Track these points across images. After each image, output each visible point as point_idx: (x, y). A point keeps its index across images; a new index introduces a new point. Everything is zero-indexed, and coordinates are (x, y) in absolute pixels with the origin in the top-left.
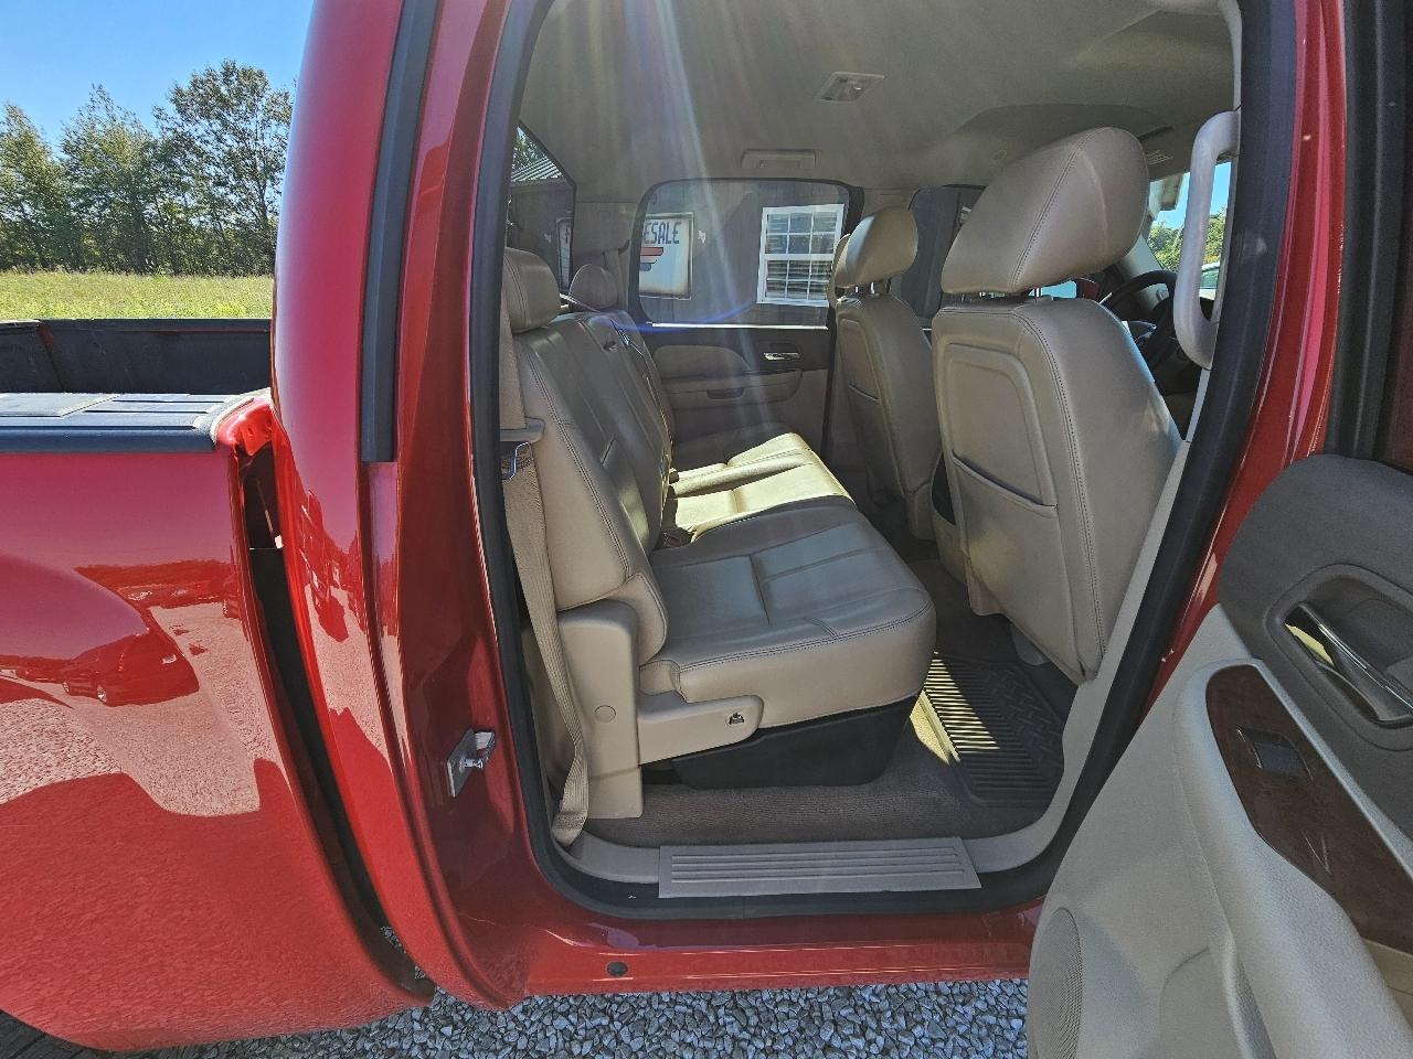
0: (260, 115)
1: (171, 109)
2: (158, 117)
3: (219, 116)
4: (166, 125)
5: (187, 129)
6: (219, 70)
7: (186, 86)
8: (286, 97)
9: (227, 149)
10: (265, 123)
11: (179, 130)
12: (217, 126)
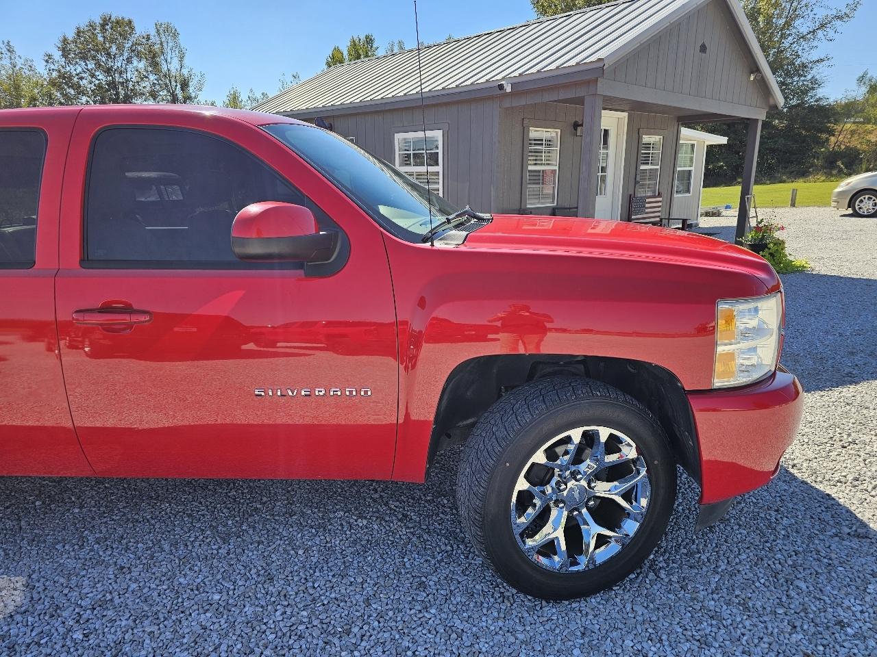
0: (126, 55)
1: (57, 55)
2: (47, 61)
3: (94, 58)
4: (53, 67)
5: (68, 69)
6: (98, 21)
7: (71, 36)
8: (148, 39)
9: (97, 82)
10: (129, 61)
11: (63, 70)
12: (91, 65)
